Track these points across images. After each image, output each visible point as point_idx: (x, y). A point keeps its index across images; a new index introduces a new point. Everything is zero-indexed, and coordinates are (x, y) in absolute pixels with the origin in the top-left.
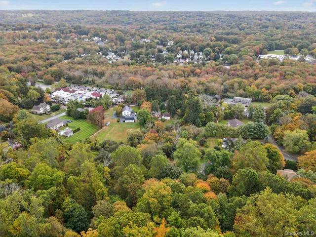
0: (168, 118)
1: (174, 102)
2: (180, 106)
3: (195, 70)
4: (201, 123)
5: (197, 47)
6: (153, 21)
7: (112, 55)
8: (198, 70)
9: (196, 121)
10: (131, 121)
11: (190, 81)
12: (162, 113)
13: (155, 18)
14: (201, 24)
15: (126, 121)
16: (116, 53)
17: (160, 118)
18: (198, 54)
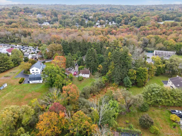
0: (87, 76)
1: (94, 56)
2: (101, 61)
3: (112, 31)
4: (131, 83)
5: (110, 18)
6: (80, 8)
7: (46, 24)
8: (114, 31)
9: (125, 80)
10: (38, 81)
11: (109, 38)
12: (79, 69)
13: (82, 7)
14: (111, 8)
15: (31, 82)
16: (49, 22)
17: (77, 76)
18: (112, 23)
